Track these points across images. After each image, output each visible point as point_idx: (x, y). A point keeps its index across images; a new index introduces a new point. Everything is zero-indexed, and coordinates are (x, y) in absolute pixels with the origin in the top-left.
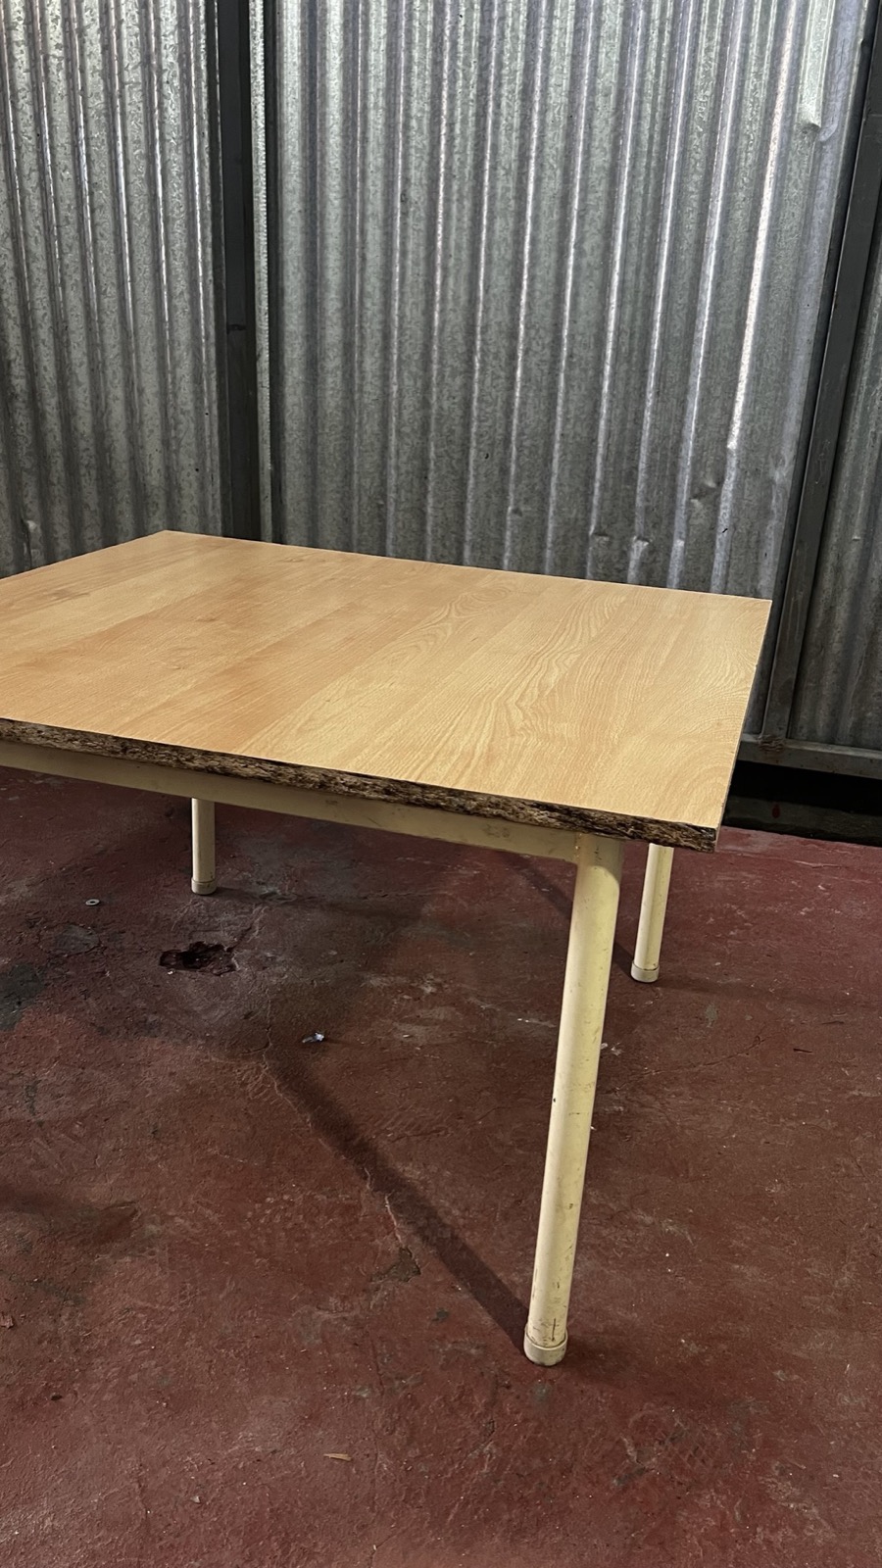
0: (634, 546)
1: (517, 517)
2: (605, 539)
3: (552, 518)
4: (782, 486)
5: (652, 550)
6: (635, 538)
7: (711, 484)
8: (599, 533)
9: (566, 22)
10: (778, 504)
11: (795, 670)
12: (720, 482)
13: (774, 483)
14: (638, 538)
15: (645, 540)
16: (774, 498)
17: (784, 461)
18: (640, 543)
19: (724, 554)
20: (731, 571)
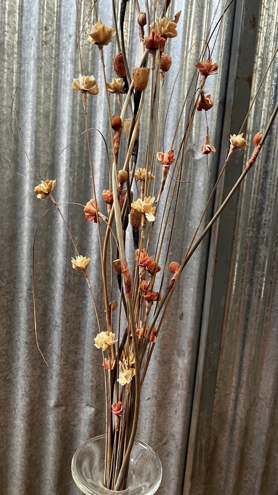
0: (84, 411)
2: (63, 408)
3: (21, 399)
5: (98, 413)
6: (84, 404)
9: (13, 65)
10: (182, 380)
14: (87, 405)
15: (91, 406)
17: (184, 354)
19: (149, 414)
20: (154, 425)
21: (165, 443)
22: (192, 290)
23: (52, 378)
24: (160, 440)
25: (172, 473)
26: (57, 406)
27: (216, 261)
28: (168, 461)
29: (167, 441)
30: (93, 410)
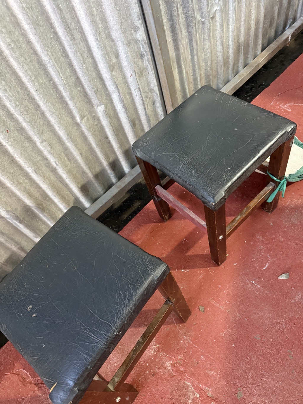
0: (98, 111)
1: (45, 143)
4: (143, 40)
5: (106, 107)
7: (114, 60)
8: (82, 118)
10: (144, 48)
12: (117, 56)
13: (140, 41)
14: (98, 106)
15: (100, 105)
16: (141, 47)
17: (138, 28)
18: (99, 108)
19: (135, 85)
28: (156, 107)
30: (103, 106)
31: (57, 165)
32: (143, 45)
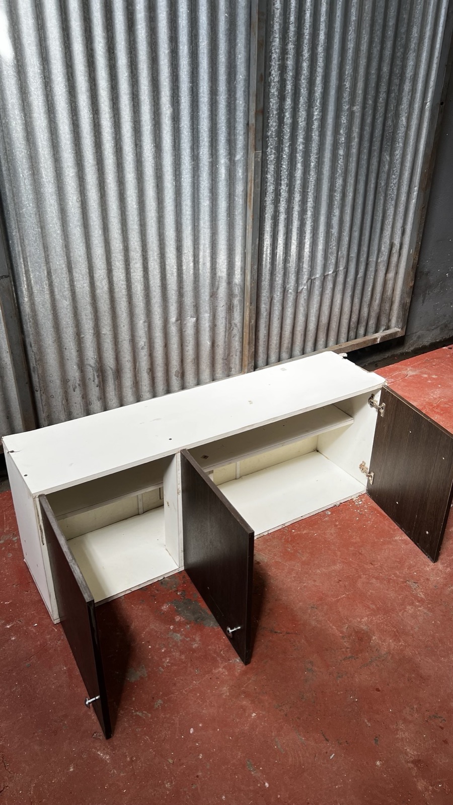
2: (179, 321)
3: (159, 320)
5: (197, 320)
6: (189, 317)
11: (254, 347)
13: (236, 285)
14: (191, 317)
15: (194, 317)
18: (192, 319)
19: (224, 314)
20: (227, 320)
21: (232, 330)
22: (240, 238)
23: (172, 305)
24: (230, 328)
25: (237, 346)
26: (177, 320)
27: (253, 219)
28: (234, 340)
29: (233, 328)
30: (195, 319)
31: (145, 345)
32: (238, 288)
